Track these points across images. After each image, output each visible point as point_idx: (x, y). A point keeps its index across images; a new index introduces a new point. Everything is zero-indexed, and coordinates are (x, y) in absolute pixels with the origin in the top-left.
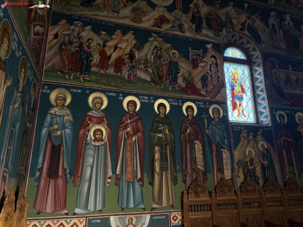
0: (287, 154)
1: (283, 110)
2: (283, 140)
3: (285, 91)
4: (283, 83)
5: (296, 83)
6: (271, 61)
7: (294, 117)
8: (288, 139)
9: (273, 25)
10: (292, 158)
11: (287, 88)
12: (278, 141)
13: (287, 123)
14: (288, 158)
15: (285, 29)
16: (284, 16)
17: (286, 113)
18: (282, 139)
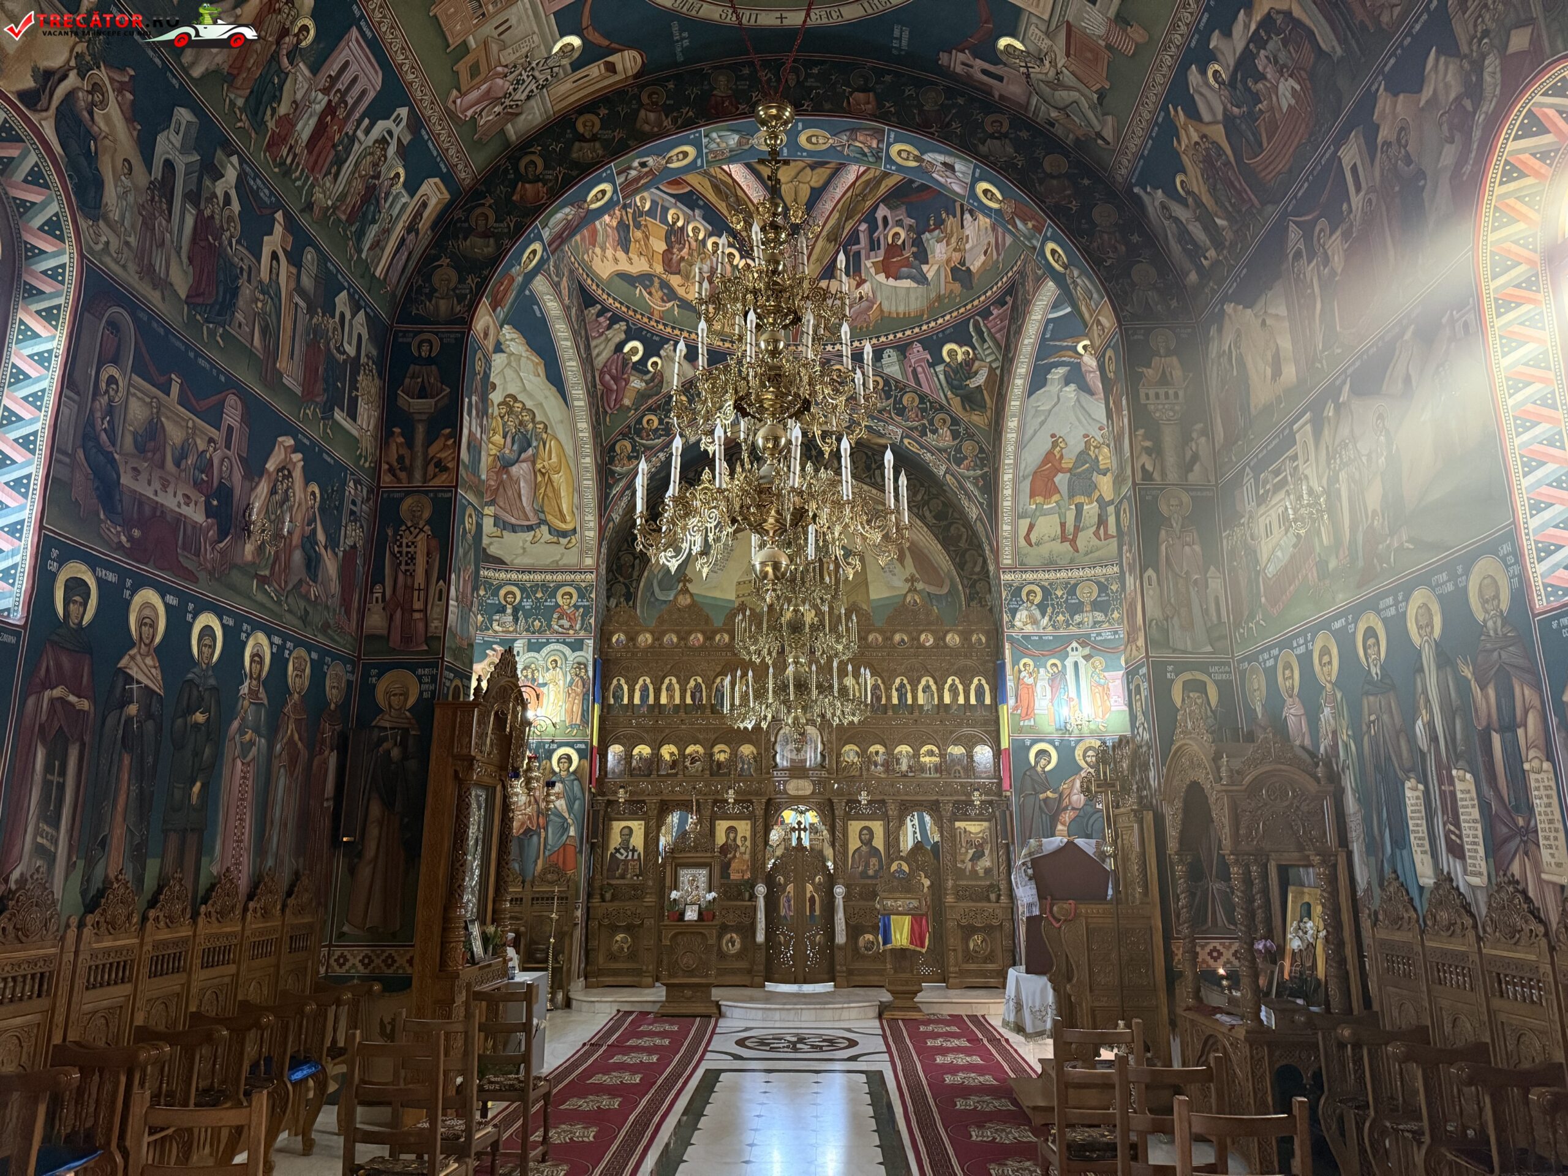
0: (48, 768)
1: (93, 563)
2: (52, 701)
3: (126, 480)
4: (129, 440)
5: (178, 465)
6: (113, 326)
7: (128, 603)
8: (72, 698)
9: (169, 165)
10: (61, 787)
11: (135, 469)
12: (31, 701)
13: (90, 625)
14: (47, 784)
15: (207, 213)
16: (219, 153)
17: (100, 582)
18: (47, 694)
